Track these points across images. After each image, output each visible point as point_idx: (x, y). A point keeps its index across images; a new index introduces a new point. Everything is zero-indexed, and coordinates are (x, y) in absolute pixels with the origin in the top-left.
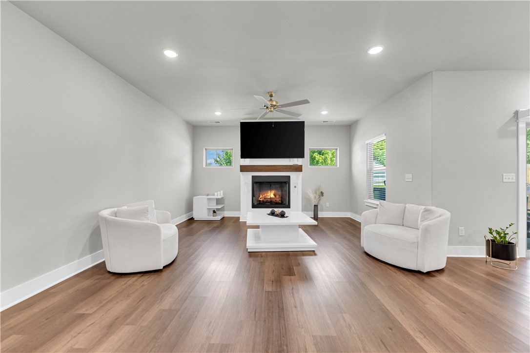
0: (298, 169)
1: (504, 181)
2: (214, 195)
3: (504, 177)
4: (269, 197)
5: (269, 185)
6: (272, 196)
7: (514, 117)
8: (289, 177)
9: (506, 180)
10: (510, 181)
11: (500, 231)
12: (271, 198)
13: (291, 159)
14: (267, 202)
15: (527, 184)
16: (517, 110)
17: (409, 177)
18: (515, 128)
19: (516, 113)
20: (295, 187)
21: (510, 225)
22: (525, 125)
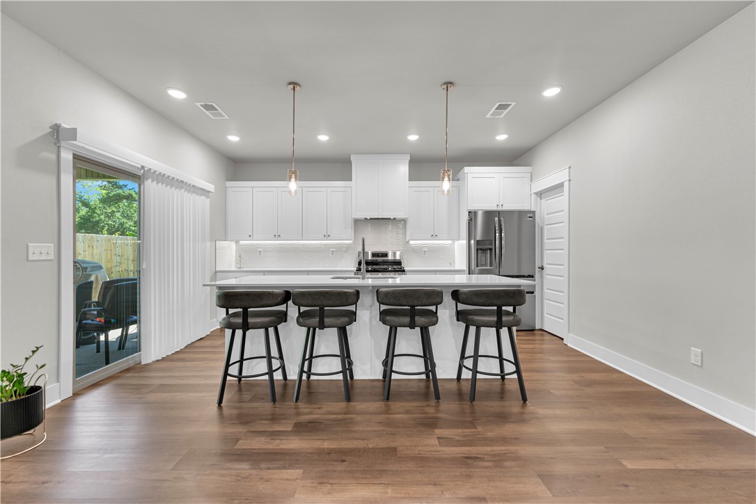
1: (31, 258)
3: (31, 251)
7: (51, 134)
9: (36, 257)
10: (44, 257)
11: (11, 369)
15: (75, 262)
16: (58, 122)
18: (54, 157)
19: (56, 129)
21: (34, 352)
22: (71, 157)
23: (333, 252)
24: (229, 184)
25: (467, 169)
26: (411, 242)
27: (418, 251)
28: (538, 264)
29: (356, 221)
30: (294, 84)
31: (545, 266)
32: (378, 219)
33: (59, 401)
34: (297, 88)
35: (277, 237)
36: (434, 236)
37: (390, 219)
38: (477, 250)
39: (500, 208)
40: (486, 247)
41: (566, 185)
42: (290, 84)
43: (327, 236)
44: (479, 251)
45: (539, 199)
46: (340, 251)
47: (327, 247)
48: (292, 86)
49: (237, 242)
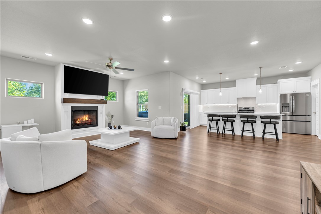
0: (104, 102)
2: (23, 123)
4: (84, 120)
5: (84, 113)
6: (87, 119)
7: (182, 90)
8: (97, 107)
12: (86, 121)
13: (99, 96)
14: (82, 124)
17: (160, 107)
18: (182, 93)
20: (101, 113)
23: (230, 107)
24: (201, 91)
25: (279, 80)
26: (258, 104)
27: (261, 107)
28: (313, 111)
29: (238, 99)
31: (316, 112)
32: (245, 97)
35: (214, 103)
36: (267, 102)
37: (250, 97)
38: (283, 107)
39: (295, 92)
40: (287, 105)
41: (319, 84)
43: (228, 103)
44: (284, 107)
45: (314, 88)
46: (232, 107)
47: (228, 106)
49: (203, 105)
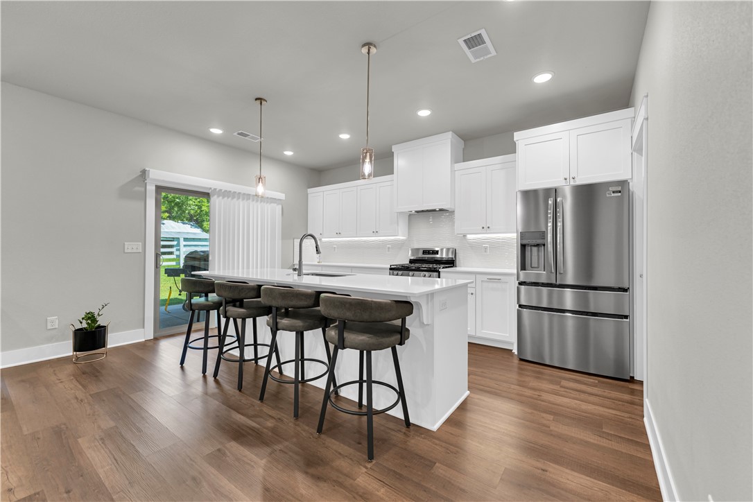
1: (126, 251)
3: (126, 247)
7: (139, 176)
9: (129, 251)
10: (135, 251)
18: (143, 189)
21: (103, 306)
22: (154, 188)
23: (389, 248)
24: (310, 190)
25: (516, 136)
26: (469, 237)
27: (479, 248)
30: (260, 99)
32: (423, 211)
33: (144, 340)
34: (263, 103)
35: (339, 234)
36: (487, 229)
37: (434, 210)
39: (571, 183)
40: (535, 241)
42: (256, 99)
43: (376, 233)
44: (528, 248)
46: (396, 247)
47: (384, 243)
48: (259, 102)
